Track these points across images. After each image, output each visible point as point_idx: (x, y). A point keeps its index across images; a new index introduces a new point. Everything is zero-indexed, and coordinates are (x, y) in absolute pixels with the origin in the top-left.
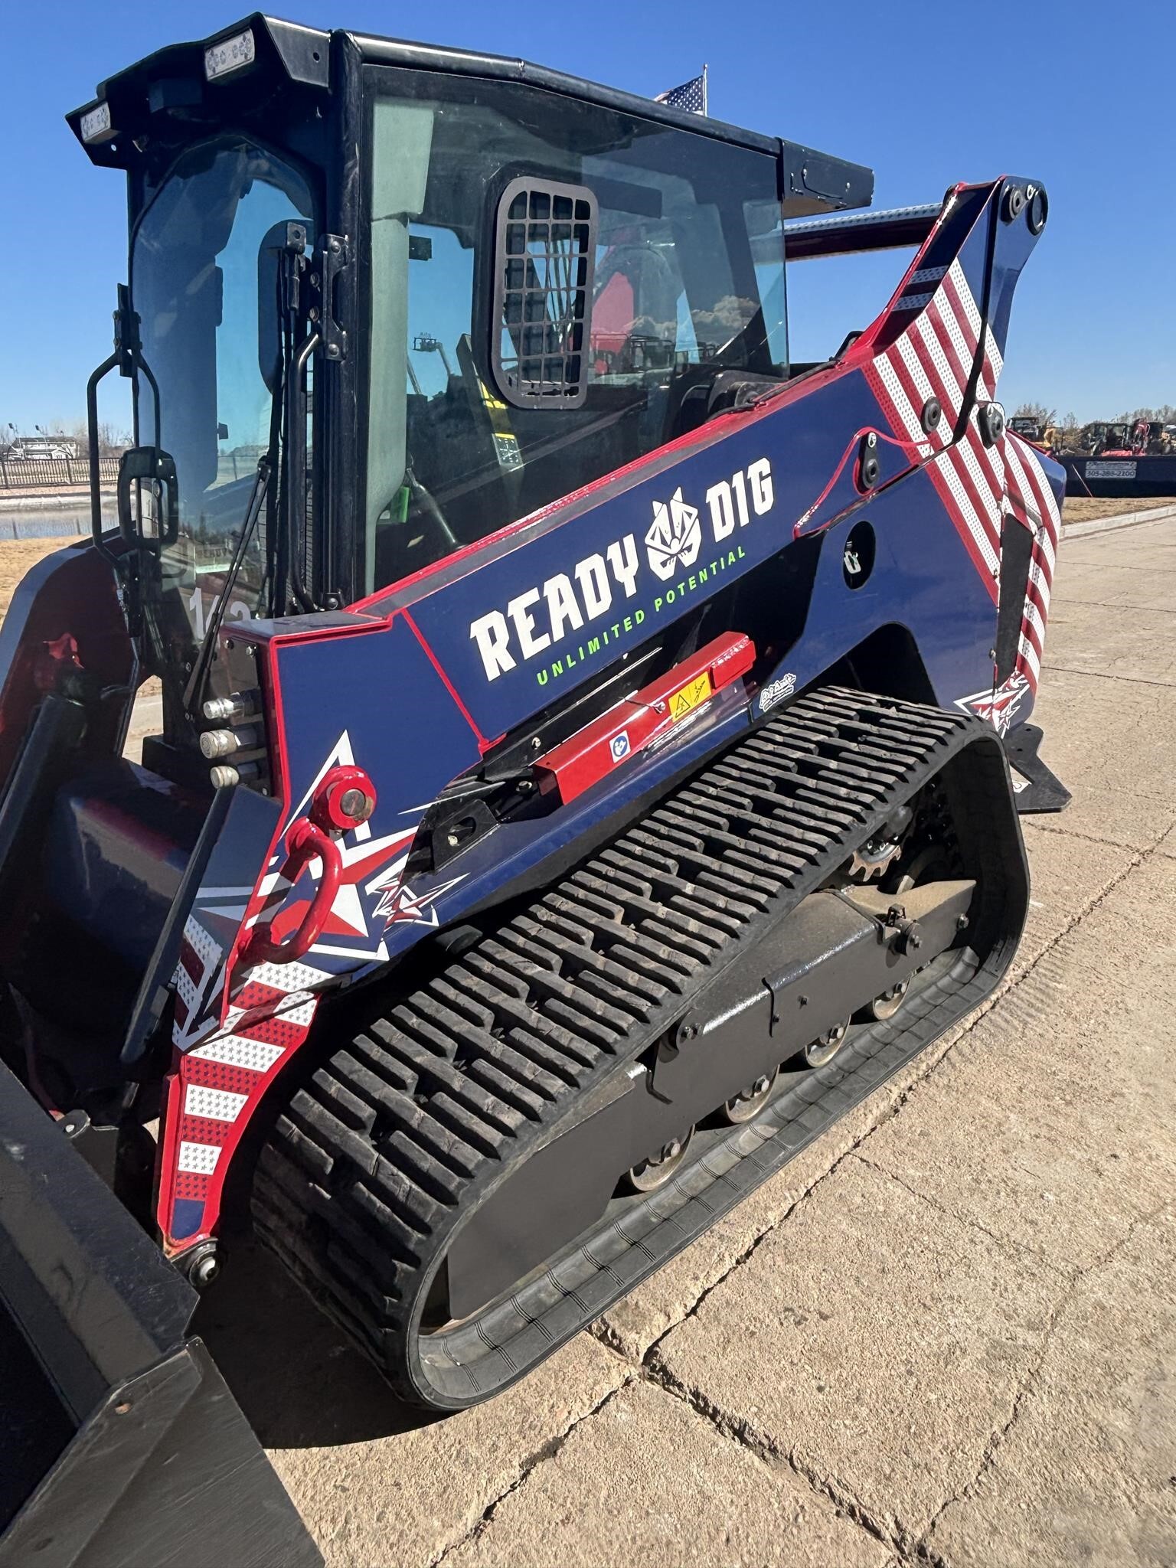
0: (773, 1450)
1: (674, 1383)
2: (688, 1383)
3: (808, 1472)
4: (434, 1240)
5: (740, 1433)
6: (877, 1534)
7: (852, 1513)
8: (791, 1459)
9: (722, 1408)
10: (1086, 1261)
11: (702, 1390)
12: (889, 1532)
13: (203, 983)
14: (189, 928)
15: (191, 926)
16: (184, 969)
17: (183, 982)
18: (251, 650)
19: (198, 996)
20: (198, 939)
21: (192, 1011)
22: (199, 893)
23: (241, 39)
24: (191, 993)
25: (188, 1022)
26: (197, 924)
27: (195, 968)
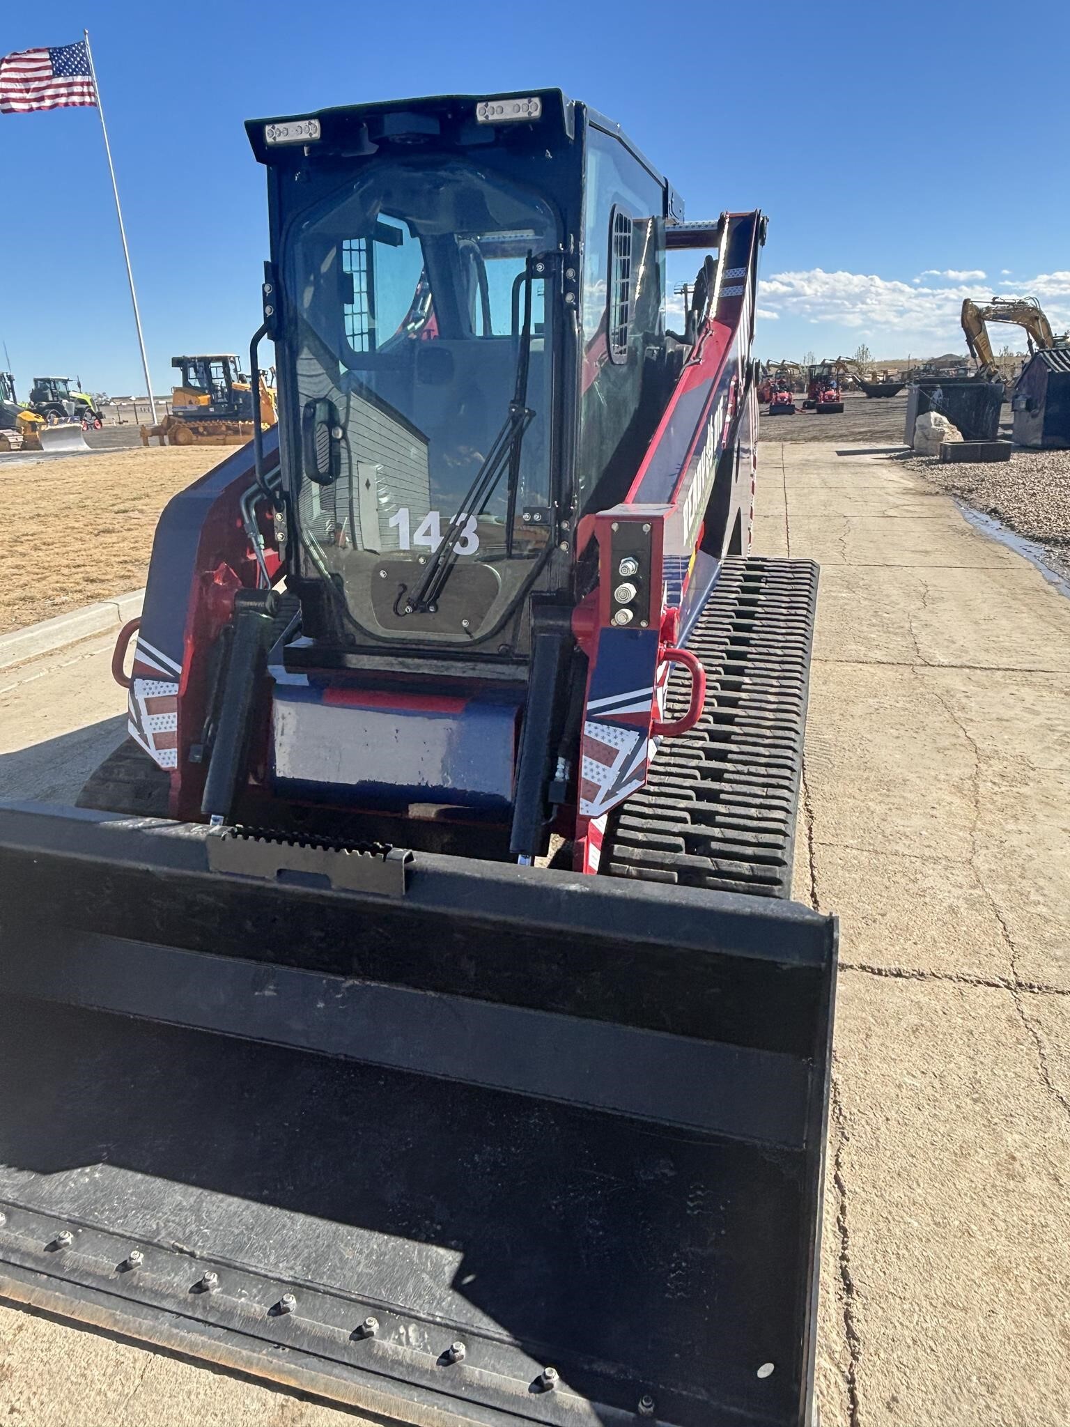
0: (922, 975)
1: (847, 967)
2: (855, 964)
3: (946, 976)
4: (786, 886)
5: (899, 975)
6: (997, 986)
7: (979, 982)
8: (934, 975)
9: (883, 967)
10: (969, 856)
11: (864, 964)
12: (1001, 983)
13: (619, 761)
14: (591, 730)
15: (592, 728)
16: (590, 760)
17: (589, 768)
18: (646, 528)
19: (613, 772)
20: (605, 734)
21: (606, 786)
22: (591, 705)
23: (526, 101)
24: (602, 773)
25: (601, 794)
26: (599, 725)
27: (607, 755)
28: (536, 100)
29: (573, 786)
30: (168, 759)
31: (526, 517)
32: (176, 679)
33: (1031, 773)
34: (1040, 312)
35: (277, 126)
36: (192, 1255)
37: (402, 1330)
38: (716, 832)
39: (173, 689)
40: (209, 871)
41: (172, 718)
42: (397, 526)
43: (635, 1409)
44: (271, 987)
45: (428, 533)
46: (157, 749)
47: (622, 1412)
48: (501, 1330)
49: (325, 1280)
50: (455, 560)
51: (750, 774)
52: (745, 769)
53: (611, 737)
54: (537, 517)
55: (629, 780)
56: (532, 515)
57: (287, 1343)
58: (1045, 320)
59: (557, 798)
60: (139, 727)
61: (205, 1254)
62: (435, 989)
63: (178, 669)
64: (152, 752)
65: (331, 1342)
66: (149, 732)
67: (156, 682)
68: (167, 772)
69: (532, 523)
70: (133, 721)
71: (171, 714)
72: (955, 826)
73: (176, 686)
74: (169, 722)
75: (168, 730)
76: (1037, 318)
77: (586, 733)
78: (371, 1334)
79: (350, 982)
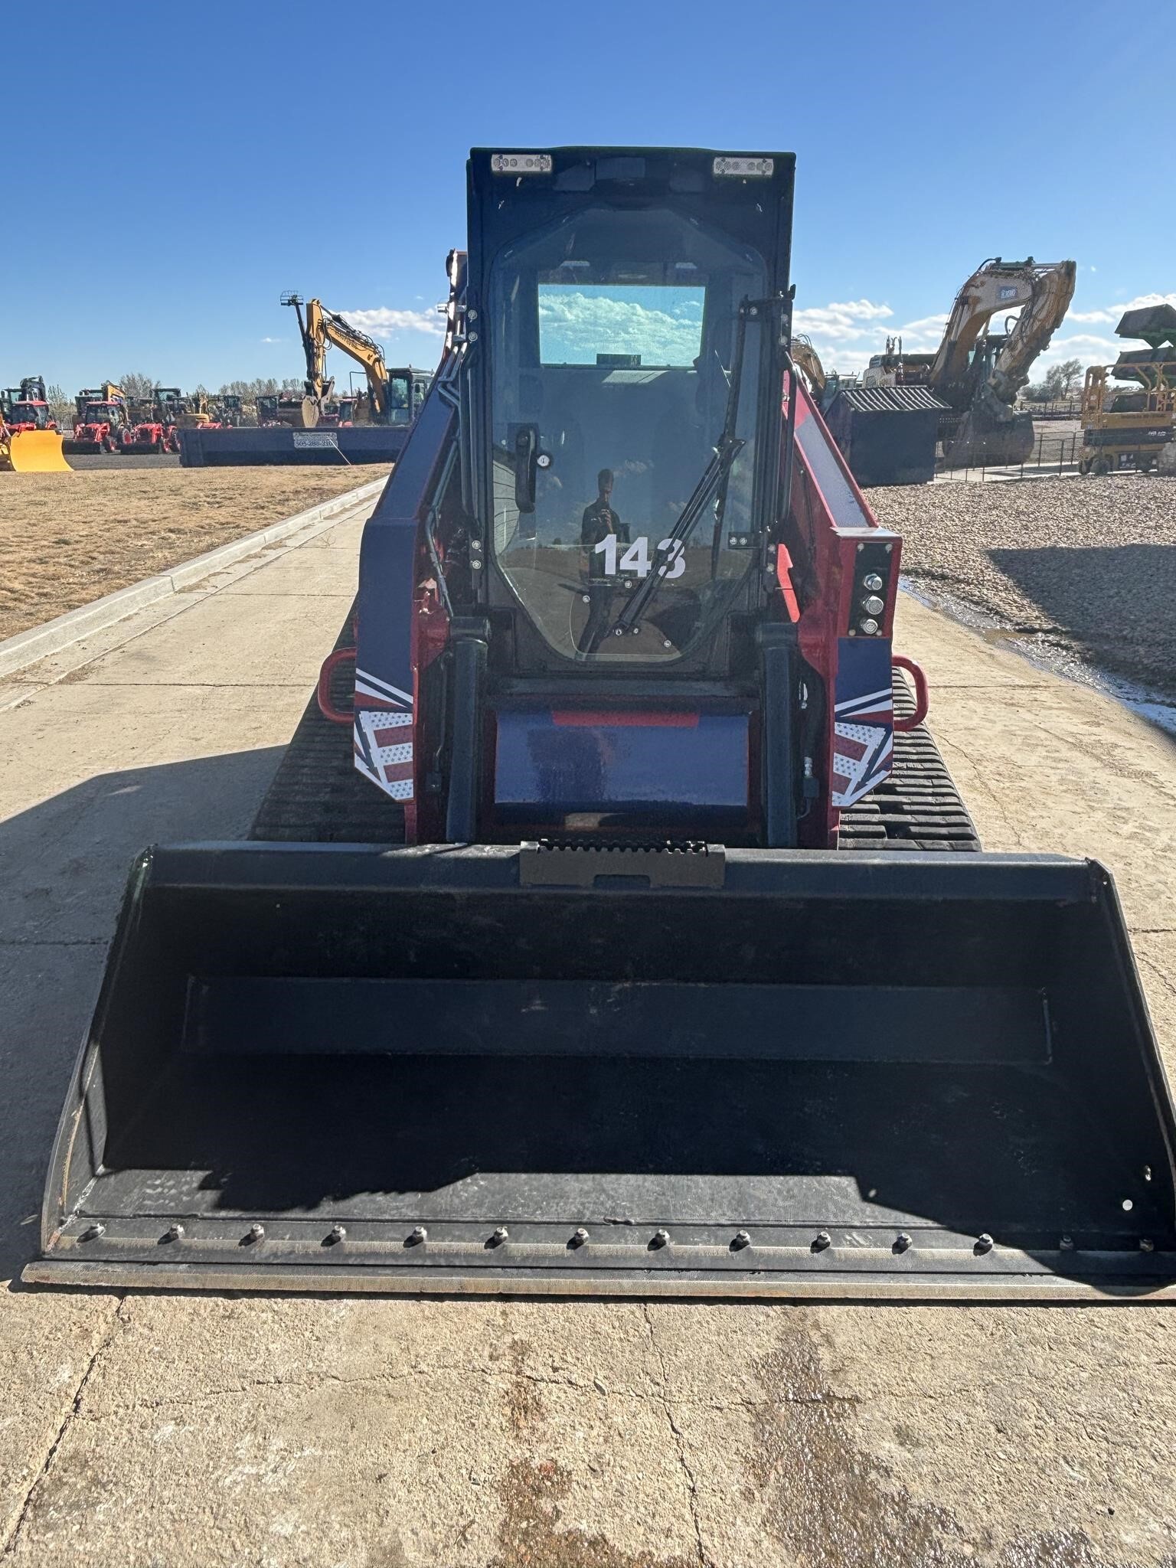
13: (868, 755)
14: (840, 729)
15: (842, 728)
16: (840, 756)
17: (840, 764)
18: (889, 547)
19: (862, 766)
20: (854, 732)
21: (856, 778)
22: (838, 708)
23: (761, 160)
24: (852, 767)
25: (852, 786)
26: (847, 725)
27: (855, 751)
28: (770, 161)
29: (824, 780)
30: (403, 791)
31: (733, 541)
32: (407, 708)
33: (1020, 771)
34: (812, 350)
35: (504, 156)
36: (628, 1223)
37: (848, 1238)
38: (908, 818)
39: (408, 719)
40: (519, 886)
41: (407, 749)
42: (604, 552)
43: (1057, 1248)
44: (538, 1002)
45: (635, 558)
46: (390, 781)
47: (1051, 1252)
48: (925, 1221)
49: (758, 1217)
50: (660, 583)
51: (909, 769)
52: (904, 765)
53: (860, 734)
54: (743, 541)
55: (878, 771)
56: (738, 539)
57: (760, 1268)
58: (816, 358)
59: (811, 792)
60: (368, 761)
61: (639, 1220)
62: (706, 980)
63: (410, 699)
64: (384, 784)
65: (798, 1258)
66: (379, 764)
67: (385, 714)
68: (401, 804)
69: (738, 547)
70: (360, 755)
71: (406, 745)
72: (990, 817)
73: (410, 716)
74: (404, 753)
75: (403, 761)
76: (809, 356)
77: (836, 732)
78: (828, 1244)
79: (618, 987)
